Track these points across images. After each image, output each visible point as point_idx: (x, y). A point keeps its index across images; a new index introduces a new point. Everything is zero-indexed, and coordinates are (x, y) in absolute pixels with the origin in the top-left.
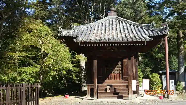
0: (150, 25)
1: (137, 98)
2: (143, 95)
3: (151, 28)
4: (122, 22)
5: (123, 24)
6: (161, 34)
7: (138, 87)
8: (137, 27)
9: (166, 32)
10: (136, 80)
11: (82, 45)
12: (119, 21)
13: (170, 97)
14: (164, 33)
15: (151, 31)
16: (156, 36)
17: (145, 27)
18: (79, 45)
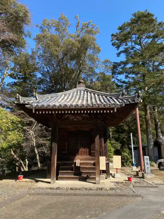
0: (120, 94)
1: (106, 178)
2: (114, 174)
3: (120, 97)
4: (90, 93)
5: (91, 95)
6: (133, 102)
7: (107, 165)
8: (106, 97)
9: (138, 100)
10: (105, 157)
11: (37, 113)
12: (87, 92)
13: (146, 177)
14: (136, 101)
15: (122, 100)
16: (128, 104)
17: (114, 96)
18: (34, 112)
